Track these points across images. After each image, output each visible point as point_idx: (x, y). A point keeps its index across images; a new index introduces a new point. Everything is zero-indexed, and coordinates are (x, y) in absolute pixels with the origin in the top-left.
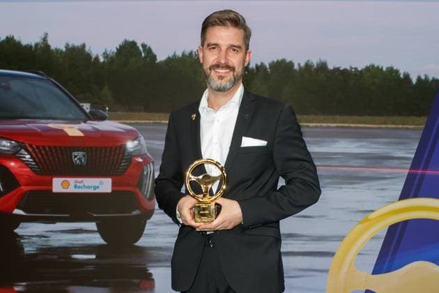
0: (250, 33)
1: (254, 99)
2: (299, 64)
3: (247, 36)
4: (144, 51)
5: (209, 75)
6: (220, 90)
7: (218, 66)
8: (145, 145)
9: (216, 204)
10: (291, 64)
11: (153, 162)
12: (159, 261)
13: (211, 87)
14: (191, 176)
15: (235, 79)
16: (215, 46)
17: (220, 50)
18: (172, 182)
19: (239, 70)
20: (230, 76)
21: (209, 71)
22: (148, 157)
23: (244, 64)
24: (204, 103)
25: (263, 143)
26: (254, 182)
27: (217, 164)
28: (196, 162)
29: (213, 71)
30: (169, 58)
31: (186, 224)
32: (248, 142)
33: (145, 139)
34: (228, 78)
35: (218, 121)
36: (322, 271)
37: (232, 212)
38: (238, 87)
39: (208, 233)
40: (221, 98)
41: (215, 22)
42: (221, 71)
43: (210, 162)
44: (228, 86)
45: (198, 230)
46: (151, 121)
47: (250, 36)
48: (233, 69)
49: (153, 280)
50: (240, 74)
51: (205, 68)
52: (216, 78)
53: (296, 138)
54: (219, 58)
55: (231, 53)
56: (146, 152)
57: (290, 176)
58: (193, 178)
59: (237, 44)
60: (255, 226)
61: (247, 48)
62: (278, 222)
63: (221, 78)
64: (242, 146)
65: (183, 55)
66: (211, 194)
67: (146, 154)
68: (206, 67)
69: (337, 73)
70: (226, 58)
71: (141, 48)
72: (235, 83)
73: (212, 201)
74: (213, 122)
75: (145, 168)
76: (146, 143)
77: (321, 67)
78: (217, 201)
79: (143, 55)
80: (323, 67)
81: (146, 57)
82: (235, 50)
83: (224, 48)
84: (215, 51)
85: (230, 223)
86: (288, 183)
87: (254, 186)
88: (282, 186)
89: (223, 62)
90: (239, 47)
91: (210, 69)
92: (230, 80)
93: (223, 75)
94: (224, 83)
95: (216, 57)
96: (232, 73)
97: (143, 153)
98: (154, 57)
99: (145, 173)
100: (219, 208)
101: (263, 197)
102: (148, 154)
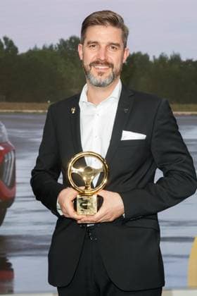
0: (128, 31)
1: (132, 94)
2: (154, 57)
3: (125, 35)
4: (6, 43)
5: (89, 72)
6: (99, 85)
7: (97, 63)
8: (6, 134)
9: (98, 196)
10: (146, 57)
11: (14, 151)
12: (20, 250)
13: (91, 83)
14: (73, 168)
15: (114, 75)
16: (94, 44)
17: (100, 47)
18: (50, 174)
19: (118, 66)
20: (109, 72)
21: (89, 68)
22: (9, 145)
23: (122, 61)
24: (83, 97)
25: (142, 137)
26: (133, 175)
27: (98, 157)
28: (78, 156)
29: (92, 67)
30: (30, 50)
31: (67, 216)
32: (127, 136)
33: (7, 127)
34: (108, 75)
35: (98, 115)
36: (182, 257)
37: (114, 204)
38: (117, 83)
39: (88, 226)
40: (100, 93)
41: (95, 21)
42: (100, 67)
43: (91, 154)
44: (108, 82)
45: (79, 222)
46: (13, 111)
47: (128, 34)
48: (111, 66)
49: (12, 270)
50: (118, 71)
51: (85, 64)
52: (96, 75)
53: (174, 132)
54: (99, 55)
55: (110, 50)
56: (7, 140)
57: (168, 168)
58: (75, 170)
59: (115, 42)
60: (136, 218)
61: (125, 47)
62: (156, 214)
63: (101, 74)
64: (122, 139)
65: (44, 48)
66: (92, 187)
67: (7, 143)
68: (87, 64)
69: (190, 65)
70: (105, 56)
71: (3, 41)
72: (114, 79)
73: (93, 194)
74: (93, 116)
75: (6, 156)
76: (8, 132)
77: (175, 59)
78: (99, 193)
79: (5, 47)
80: (176, 59)
81: (7, 49)
82: (114, 48)
83: (103, 46)
84: (95, 49)
85: (112, 215)
86: (165, 175)
87: (134, 178)
88: (161, 179)
89: (103, 58)
90: (118, 45)
91: (90, 65)
92: (109, 77)
93: (103, 71)
94: (104, 79)
95: (96, 54)
96: (111, 69)
97: (4, 141)
98: (16, 50)
99: (6, 161)
100: (100, 201)
101: (143, 188)
102: (10, 143)
